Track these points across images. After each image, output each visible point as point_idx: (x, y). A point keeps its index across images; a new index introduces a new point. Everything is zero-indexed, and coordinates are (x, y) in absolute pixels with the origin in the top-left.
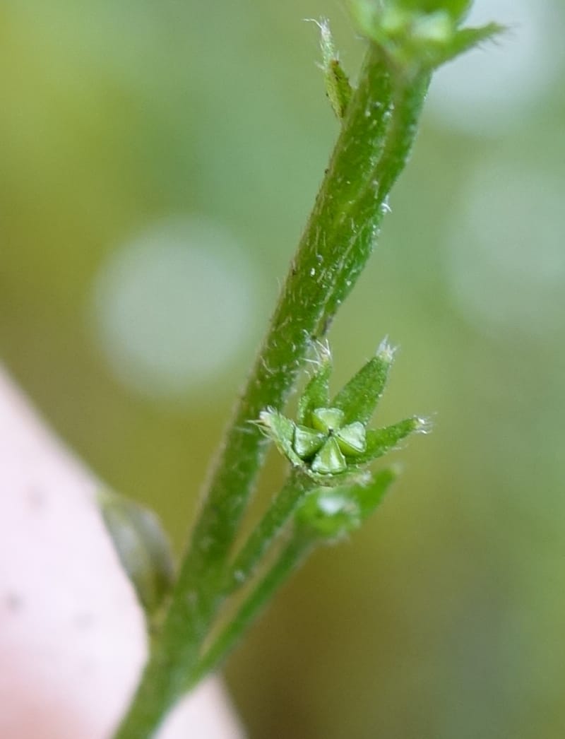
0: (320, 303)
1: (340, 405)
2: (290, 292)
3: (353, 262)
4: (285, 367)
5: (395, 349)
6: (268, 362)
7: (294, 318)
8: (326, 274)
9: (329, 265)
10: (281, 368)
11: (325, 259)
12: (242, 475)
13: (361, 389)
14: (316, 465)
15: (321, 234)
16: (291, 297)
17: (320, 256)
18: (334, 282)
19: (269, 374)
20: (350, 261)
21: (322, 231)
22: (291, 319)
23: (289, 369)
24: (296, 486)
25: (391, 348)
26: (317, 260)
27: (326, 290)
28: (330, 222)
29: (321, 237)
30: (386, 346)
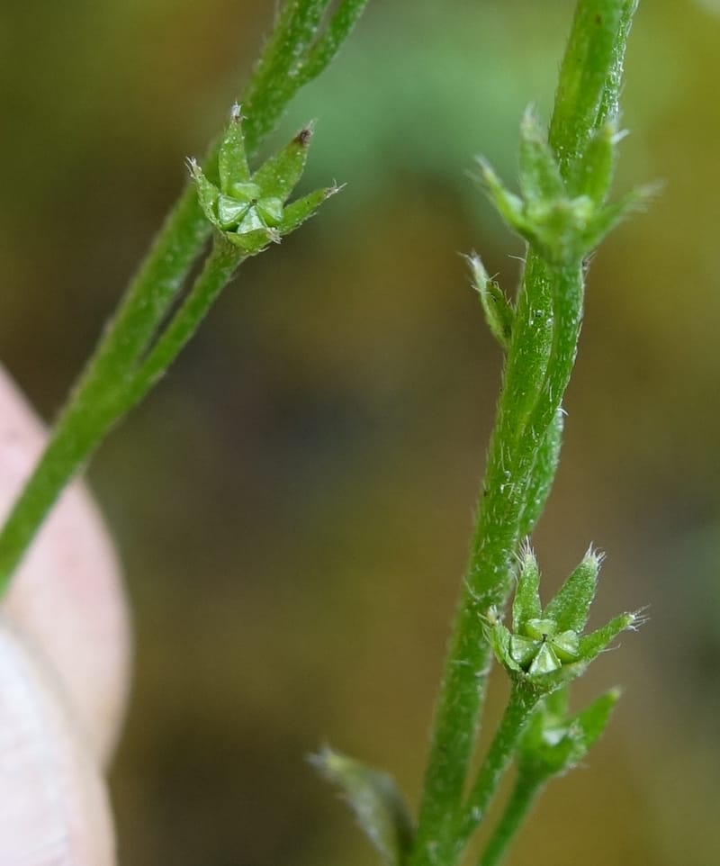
0: (514, 521)
1: (553, 616)
2: (484, 514)
3: (539, 480)
4: (490, 591)
5: (600, 557)
6: (474, 588)
7: (492, 539)
8: (516, 489)
9: (517, 479)
10: (487, 593)
11: (513, 474)
12: (464, 709)
13: (571, 598)
14: (533, 669)
15: (505, 450)
16: (486, 517)
17: (508, 472)
18: (524, 499)
19: (475, 600)
20: (535, 480)
21: (506, 446)
22: (489, 540)
23: (494, 593)
24: (517, 704)
25: (597, 555)
26: (505, 477)
27: (519, 507)
28: (512, 436)
29: (505, 453)
30: (592, 554)
